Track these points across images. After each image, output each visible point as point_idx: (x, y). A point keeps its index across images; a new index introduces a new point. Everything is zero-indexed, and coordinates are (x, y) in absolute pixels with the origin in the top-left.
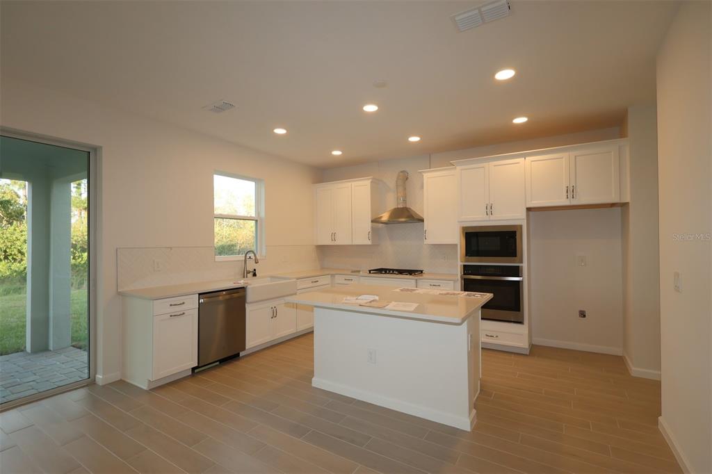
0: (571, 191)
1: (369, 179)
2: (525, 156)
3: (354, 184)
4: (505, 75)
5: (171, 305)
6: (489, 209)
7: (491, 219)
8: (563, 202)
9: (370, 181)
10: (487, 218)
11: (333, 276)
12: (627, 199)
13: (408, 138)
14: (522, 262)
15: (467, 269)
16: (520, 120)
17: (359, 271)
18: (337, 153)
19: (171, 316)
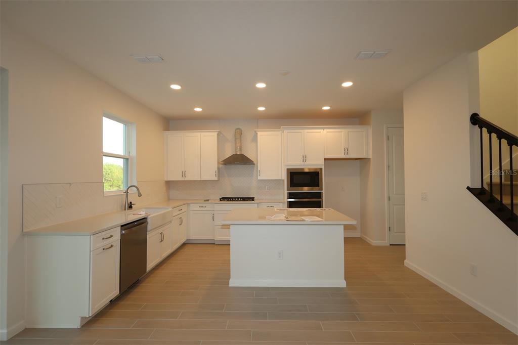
0: (347, 151)
1: (216, 132)
2: (324, 129)
3: (203, 134)
4: (347, 84)
5: (103, 239)
6: (305, 158)
7: (306, 164)
8: (342, 156)
9: (216, 133)
10: (303, 163)
11: (188, 204)
12: (370, 156)
13: (258, 107)
14: (322, 190)
15: (291, 195)
16: (326, 108)
17: (209, 200)
18: (198, 110)
19: (104, 249)
